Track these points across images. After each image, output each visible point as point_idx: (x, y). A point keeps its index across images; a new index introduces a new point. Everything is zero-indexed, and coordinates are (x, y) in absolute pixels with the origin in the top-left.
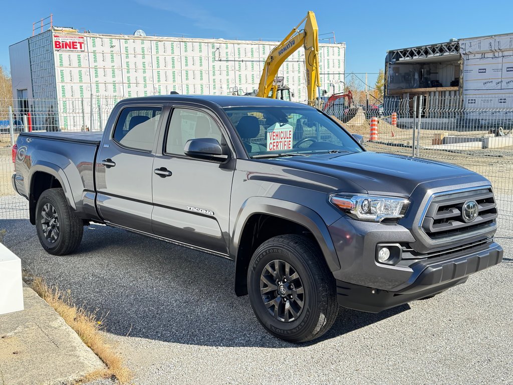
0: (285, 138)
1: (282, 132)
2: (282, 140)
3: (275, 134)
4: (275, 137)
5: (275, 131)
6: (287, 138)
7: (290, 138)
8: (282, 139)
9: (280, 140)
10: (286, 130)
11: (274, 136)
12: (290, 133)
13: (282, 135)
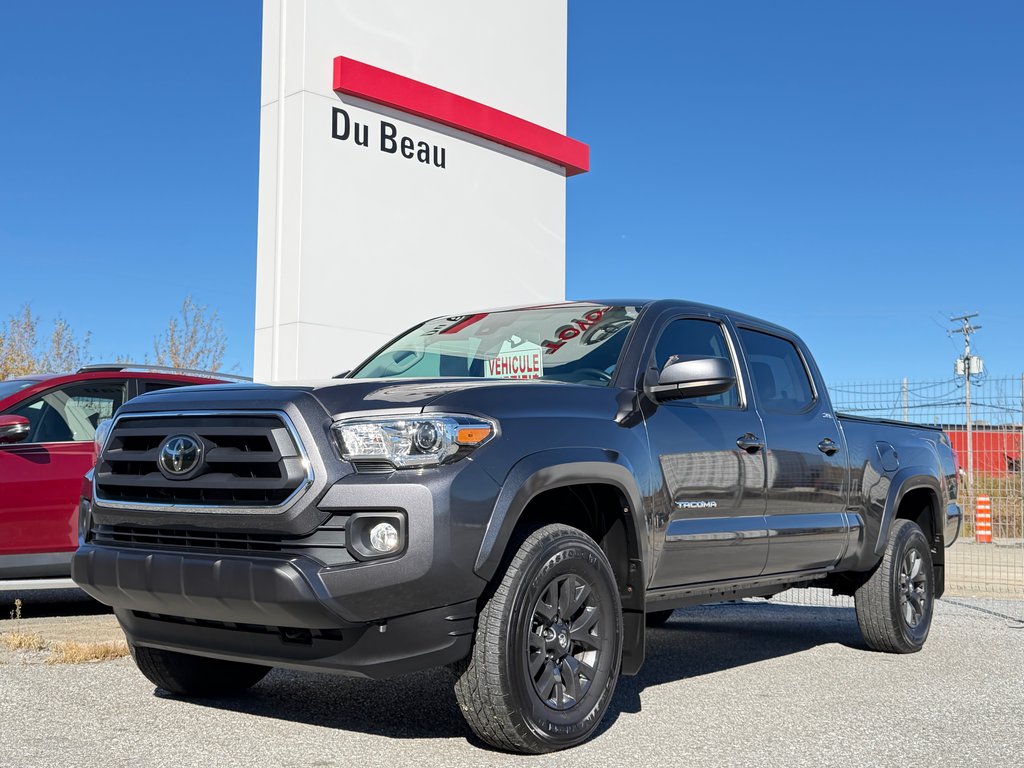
0: (523, 371)
1: (515, 358)
2: (517, 374)
3: (500, 363)
4: (500, 369)
5: (500, 356)
6: (530, 370)
7: (536, 370)
8: (516, 371)
9: (513, 374)
10: (526, 353)
11: (498, 366)
12: (536, 359)
13: (517, 364)
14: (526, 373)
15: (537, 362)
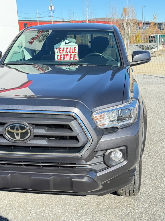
0: (70, 53)
1: (67, 48)
4: (61, 52)
5: (61, 47)
6: (73, 52)
7: (75, 52)
8: (67, 53)
9: (66, 54)
10: (71, 47)
11: (60, 50)
12: (75, 49)
13: (68, 50)
14: (72, 53)
15: (76, 50)
